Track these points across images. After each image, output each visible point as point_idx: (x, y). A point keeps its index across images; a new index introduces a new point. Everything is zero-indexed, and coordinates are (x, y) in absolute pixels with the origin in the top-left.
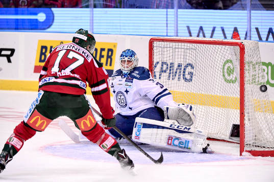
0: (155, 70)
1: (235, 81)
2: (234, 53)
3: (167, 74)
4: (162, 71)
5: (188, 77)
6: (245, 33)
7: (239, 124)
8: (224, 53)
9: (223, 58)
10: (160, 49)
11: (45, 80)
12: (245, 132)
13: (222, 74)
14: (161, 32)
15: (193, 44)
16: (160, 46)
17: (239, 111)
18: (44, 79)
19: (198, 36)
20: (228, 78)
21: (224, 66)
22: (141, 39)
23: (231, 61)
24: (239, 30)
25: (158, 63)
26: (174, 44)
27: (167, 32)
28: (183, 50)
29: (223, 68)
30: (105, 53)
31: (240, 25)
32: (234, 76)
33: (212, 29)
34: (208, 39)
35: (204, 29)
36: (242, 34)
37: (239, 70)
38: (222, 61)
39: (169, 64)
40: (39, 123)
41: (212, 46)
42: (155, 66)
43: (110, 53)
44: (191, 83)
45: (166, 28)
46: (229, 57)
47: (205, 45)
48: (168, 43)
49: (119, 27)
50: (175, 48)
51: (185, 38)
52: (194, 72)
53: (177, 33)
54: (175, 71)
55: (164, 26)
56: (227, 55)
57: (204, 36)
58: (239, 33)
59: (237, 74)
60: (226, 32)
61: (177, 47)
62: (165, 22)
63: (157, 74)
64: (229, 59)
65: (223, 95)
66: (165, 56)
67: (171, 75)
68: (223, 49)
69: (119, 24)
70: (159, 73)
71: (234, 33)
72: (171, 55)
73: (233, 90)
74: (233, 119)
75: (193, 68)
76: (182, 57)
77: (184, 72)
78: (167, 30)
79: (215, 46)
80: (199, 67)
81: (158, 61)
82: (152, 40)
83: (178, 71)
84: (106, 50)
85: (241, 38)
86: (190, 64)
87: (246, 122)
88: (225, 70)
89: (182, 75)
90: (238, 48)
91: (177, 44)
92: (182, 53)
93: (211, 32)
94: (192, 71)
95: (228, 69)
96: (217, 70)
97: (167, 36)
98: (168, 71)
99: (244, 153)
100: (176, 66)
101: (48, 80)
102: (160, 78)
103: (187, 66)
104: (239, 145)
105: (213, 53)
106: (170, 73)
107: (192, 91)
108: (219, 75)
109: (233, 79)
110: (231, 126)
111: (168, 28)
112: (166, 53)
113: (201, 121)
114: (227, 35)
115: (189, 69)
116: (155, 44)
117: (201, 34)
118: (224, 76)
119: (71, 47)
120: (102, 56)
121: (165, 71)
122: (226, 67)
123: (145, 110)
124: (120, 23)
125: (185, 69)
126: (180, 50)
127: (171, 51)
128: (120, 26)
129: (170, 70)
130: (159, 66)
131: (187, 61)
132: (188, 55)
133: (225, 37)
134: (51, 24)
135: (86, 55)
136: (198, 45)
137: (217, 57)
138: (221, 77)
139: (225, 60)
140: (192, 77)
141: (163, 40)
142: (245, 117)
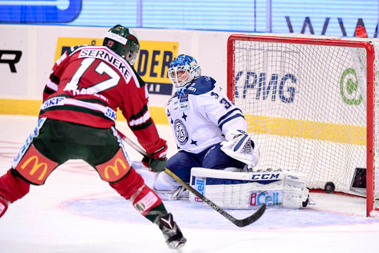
0: (237, 85)
1: (360, 102)
2: (357, 59)
3: (256, 91)
4: (247, 86)
5: (287, 95)
6: (375, 27)
7: (366, 167)
8: (343, 58)
9: (340, 66)
10: (245, 51)
11: (51, 102)
12: (375, 181)
13: (339, 90)
14: (246, 26)
15: (296, 45)
16: (245, 47)
17: (365, 147)
18: (49, 100)
19: (303, 32)
20: (350, 97)
21: (342, 78)
22: (216, 36)
23: (353, 71)
24: (365, 21)
25: (241, 73)
26: (266, 44)
27: (255, 25)
28: (279, 53)
29: (342, 82)
30: (159, 58)
31: (366, 14)
32: (358, 94)
33: (324, 20)
34: (317, 36)
35: (311, 20)
36: (370, 28)
37: (366, 84)
38: (339, 70)
39: (258, 75)
40: (36, 167)
41: (324, 47)
42: (237, 79)
43: (168, 57)
44: (291, 104)
45: (253, 19)
46: (351, 65)
47: (313, 46)
48: (256, 43)
49: (181, 17)
50: (268, 50)
51: (282, 35)
52: (297, 87)
53: (271, 27)
54: (267, 86)
55: (251, 16)
56: (347, 60)
57: (312, 32)
58: (366, 26)
59: (362, 91)
60: (345, 25)
61: (270, 48)
62: (253, 9)
63: (240, 91)
64: (350, 67)
65: (341, 123)
66: (253, 63)
67: (262, 91)
68: (340, 52)
69: (181, 13)
70: (243, 90)
71: (357, 27)
72: (261, 60)
73: (356, 116)
74: (357, 160)
75: (295, 81)
76: (279, 64)
77: (281, 88)
78: (255, 21)
79: (328, 47)
80: (305, 79)
81: (241, 70)
82: (232, 38)
83: (272, 86)
84: (162, 54)
85: (369, 35)
86: (290, 76)
87: (376, 164)
88: (345, 85)
89: (277, 92)
90: (363, 51)
91: (270, 44)
92: (279, 59)
93: (322, 25)
94: (294, 85)
95: (348, 83)
96: (331, 85)
97: (255, 31)
98: (257, 86)
99: (373, 213)
100: (268, 79)
101: (55, 101)
102: (244, 97)
103: (286, 79)
104: (365, 200)
105: (325, 59)
106: (260, 89)
107: (293, 117)
108: (334, 92)
109: (357, 98)
110: (354, 171)
111: (257, 19)
112: (253, 58)
113: (306, 163)
114: (347, 30)
115: (289, 83)
116: (237, 44)
117: (307, 29)
118: (342, 93)
119: (104, 56)
120: (155, 63)
121: (252, 87)
122: (345, 80)
123: (213, 146)
124: (183, 11)
125: (282, 83)
126: (274, 53)
127: (261, 55)
128: (183, 15)
129: (260, 85)
130: (243, 78)
131: (286, 70)
132: (287, 61)
133: (345, 34)
134: (77, 12)
135: (125, 70)
136: (303, 45)
137: (332, 65)
138: (338, 95)
139: (344, 69)
140: (293, 95)
141: (249, 39)
142: (375, 157)
